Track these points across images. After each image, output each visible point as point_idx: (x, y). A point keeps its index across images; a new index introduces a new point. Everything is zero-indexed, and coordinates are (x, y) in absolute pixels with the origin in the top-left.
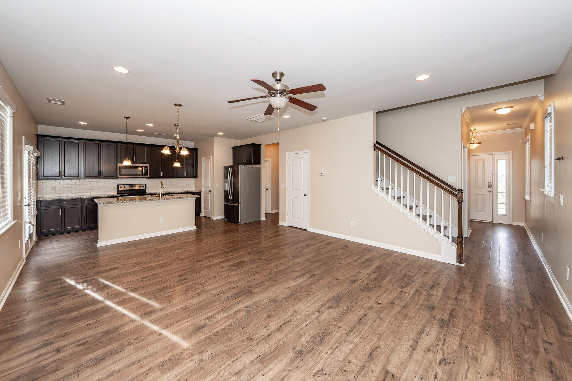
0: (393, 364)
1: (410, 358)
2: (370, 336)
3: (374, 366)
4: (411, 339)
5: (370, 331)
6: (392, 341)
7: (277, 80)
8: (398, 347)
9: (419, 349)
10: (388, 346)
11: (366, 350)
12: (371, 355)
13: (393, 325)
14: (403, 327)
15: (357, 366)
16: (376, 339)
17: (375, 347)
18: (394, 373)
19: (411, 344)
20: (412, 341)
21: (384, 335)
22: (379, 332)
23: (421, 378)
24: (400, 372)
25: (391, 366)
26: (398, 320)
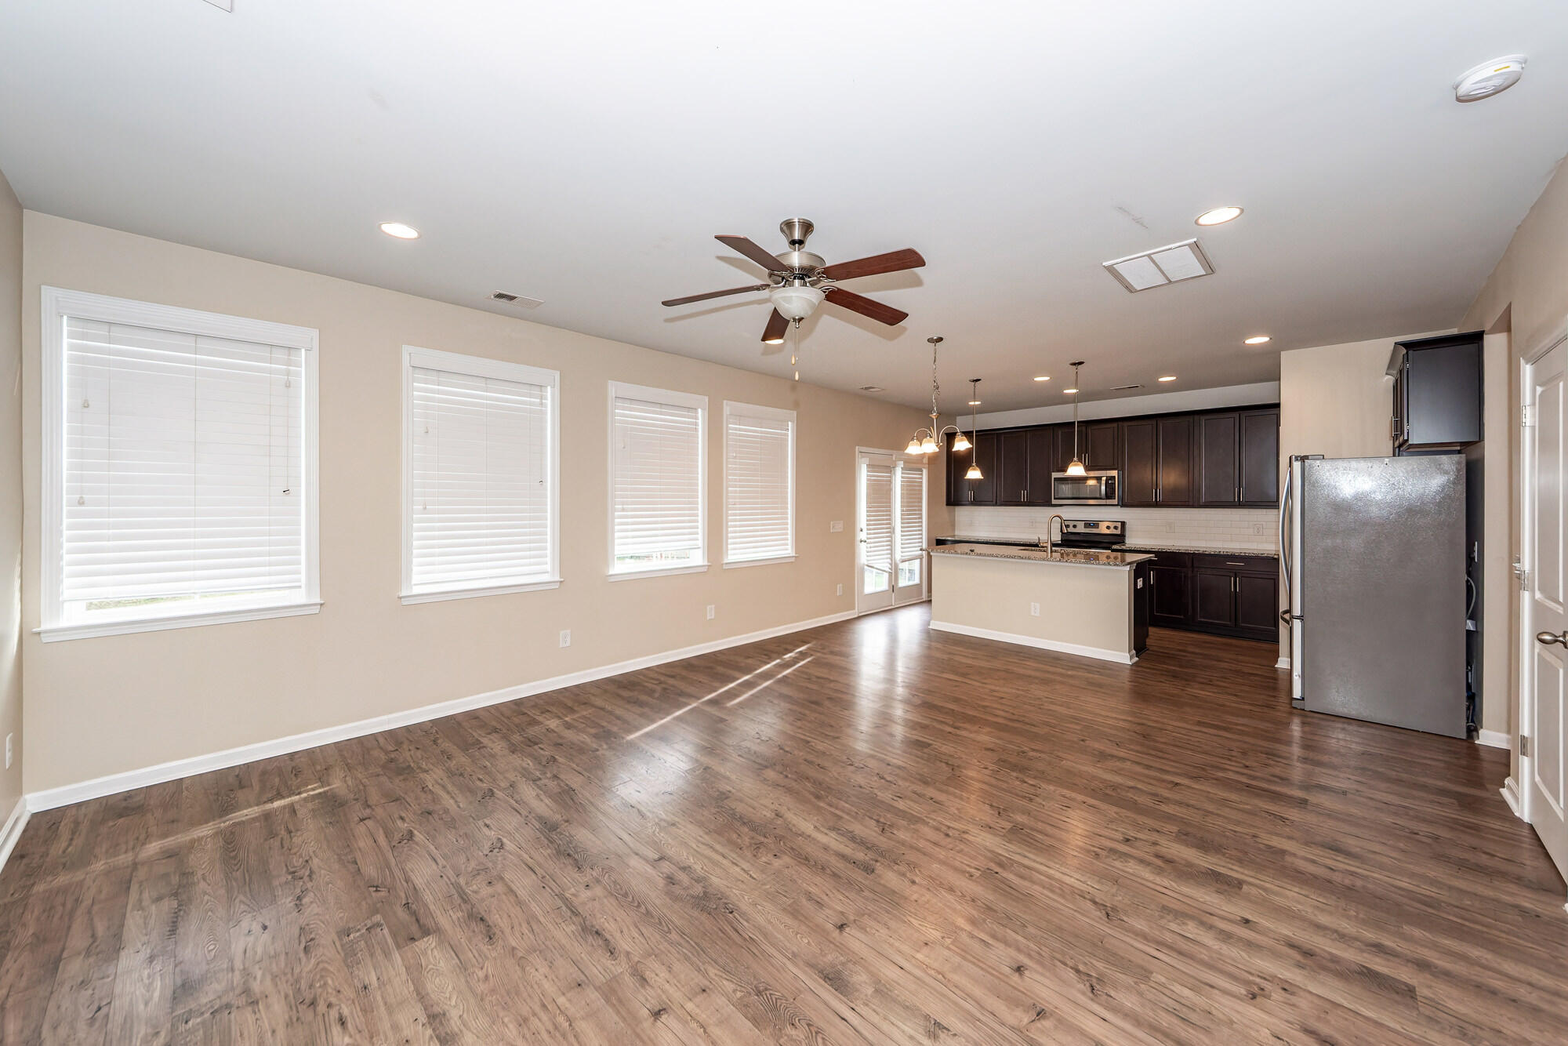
0: (435, 950)
1: (418, 994)
2: (532, 937)
3: (454, 917)
4: (461, 1031)
5: (547, 943)
6: (487, 977)
7: (793, 242)
8: (463, 980)
9: (421, 1032)
10: (480, 960)
11: (497, 916)
12: (482, 919)
13: (537, 1008)
14: (515, 1032)
15: (475, 892)
16: (514, 944)
17: (494, 934)
18: (416, 943)
19: (448, 1020)
20: (456, 1029)
21: (517, 967)
22: (530, 959)
23: (365, 988)
24: (409, 955)
25: (434, 944)
26: (551, 1037)
